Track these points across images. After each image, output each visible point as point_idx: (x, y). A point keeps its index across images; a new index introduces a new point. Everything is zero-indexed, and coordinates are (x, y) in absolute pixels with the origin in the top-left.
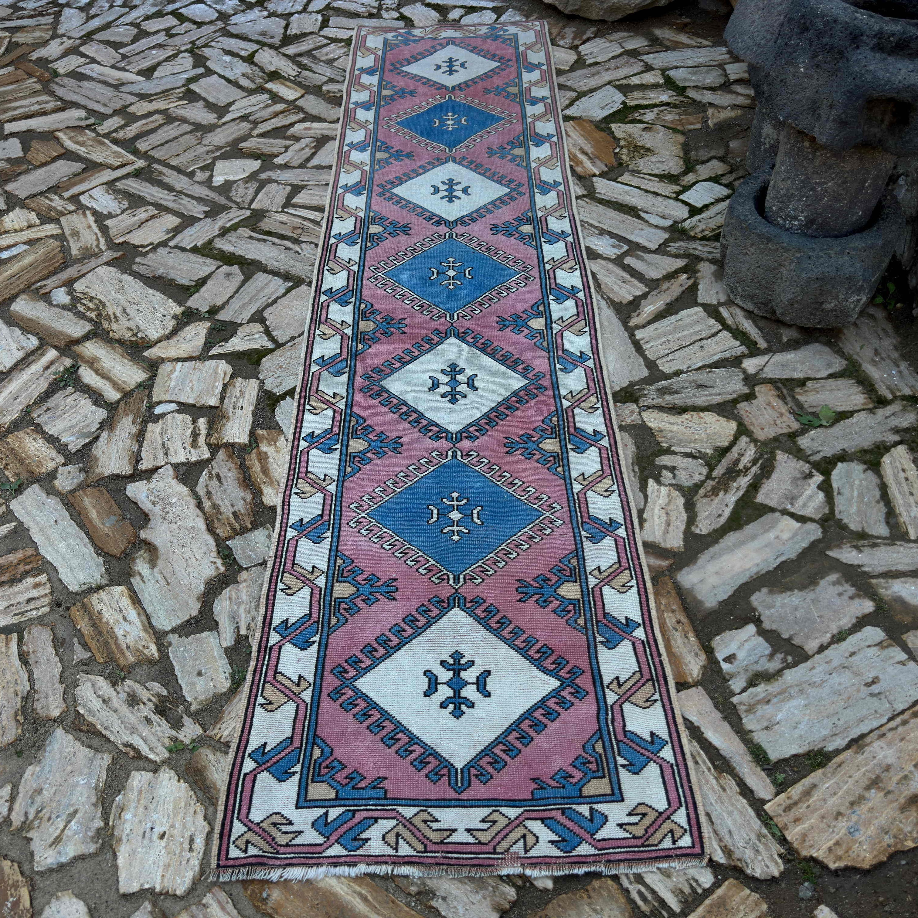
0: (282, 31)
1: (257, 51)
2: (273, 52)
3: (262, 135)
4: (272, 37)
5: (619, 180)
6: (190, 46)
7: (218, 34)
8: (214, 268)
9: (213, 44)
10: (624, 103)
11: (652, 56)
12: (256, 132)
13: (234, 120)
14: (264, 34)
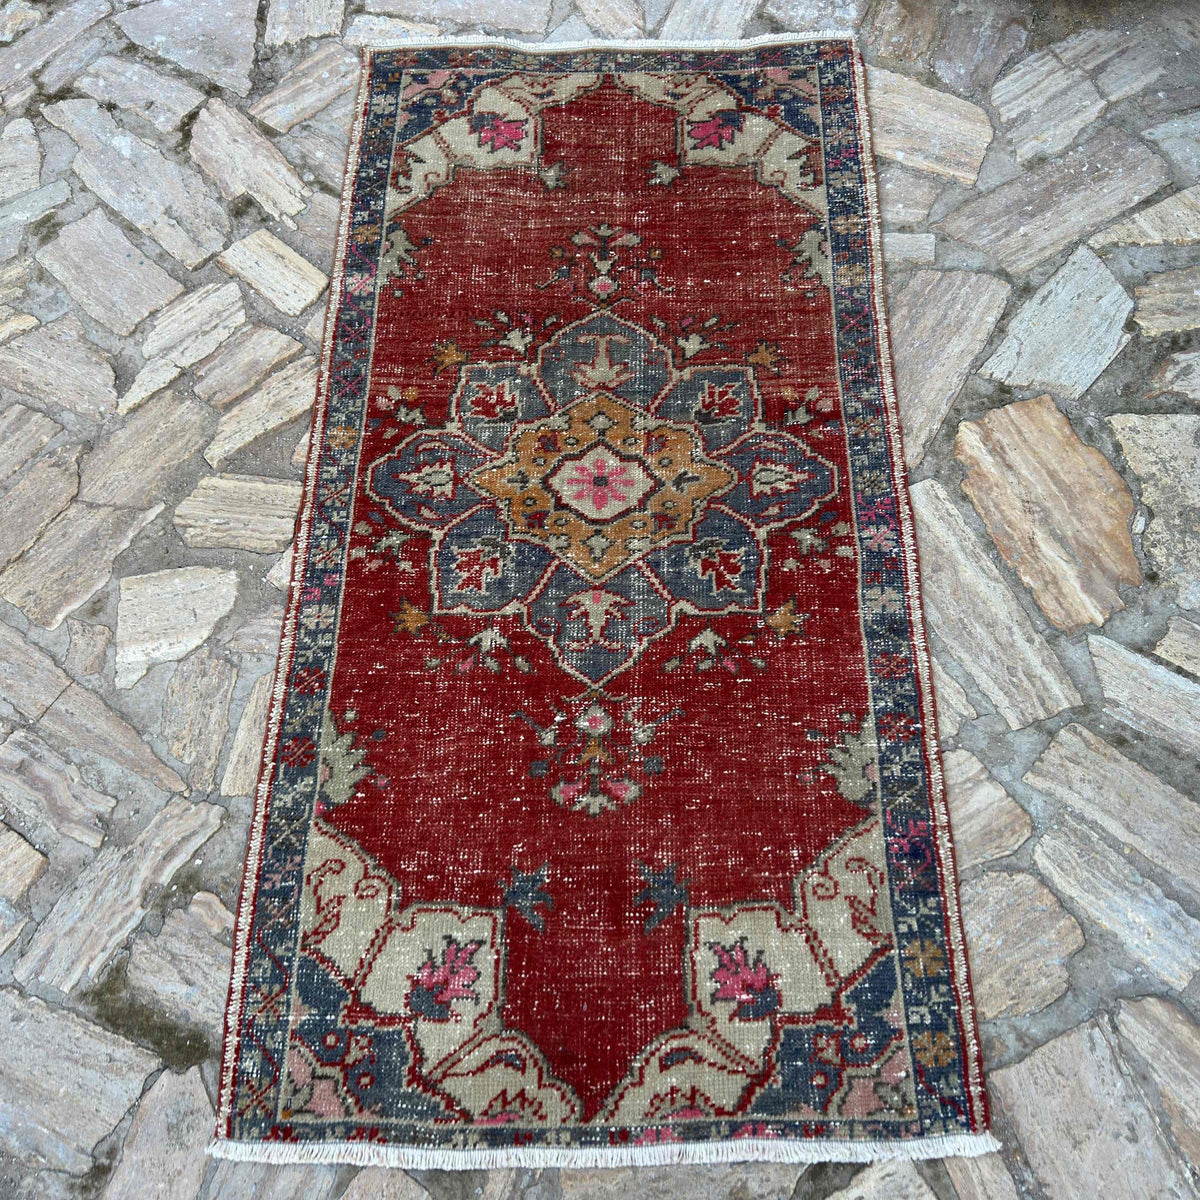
0: (251, 35)
1: (193, 116)
2: (232, 117)
3: (234, 464)
4: (229, 60)
5: (1159, 651)
6: (32, 89)
7: (95, 43)
8: (136, 1083)
9: (84, 84)
10: (1130, 325)
11: (1177, 125)
12: (216, 452)
13: (156, 395)
14: (208, 44)
